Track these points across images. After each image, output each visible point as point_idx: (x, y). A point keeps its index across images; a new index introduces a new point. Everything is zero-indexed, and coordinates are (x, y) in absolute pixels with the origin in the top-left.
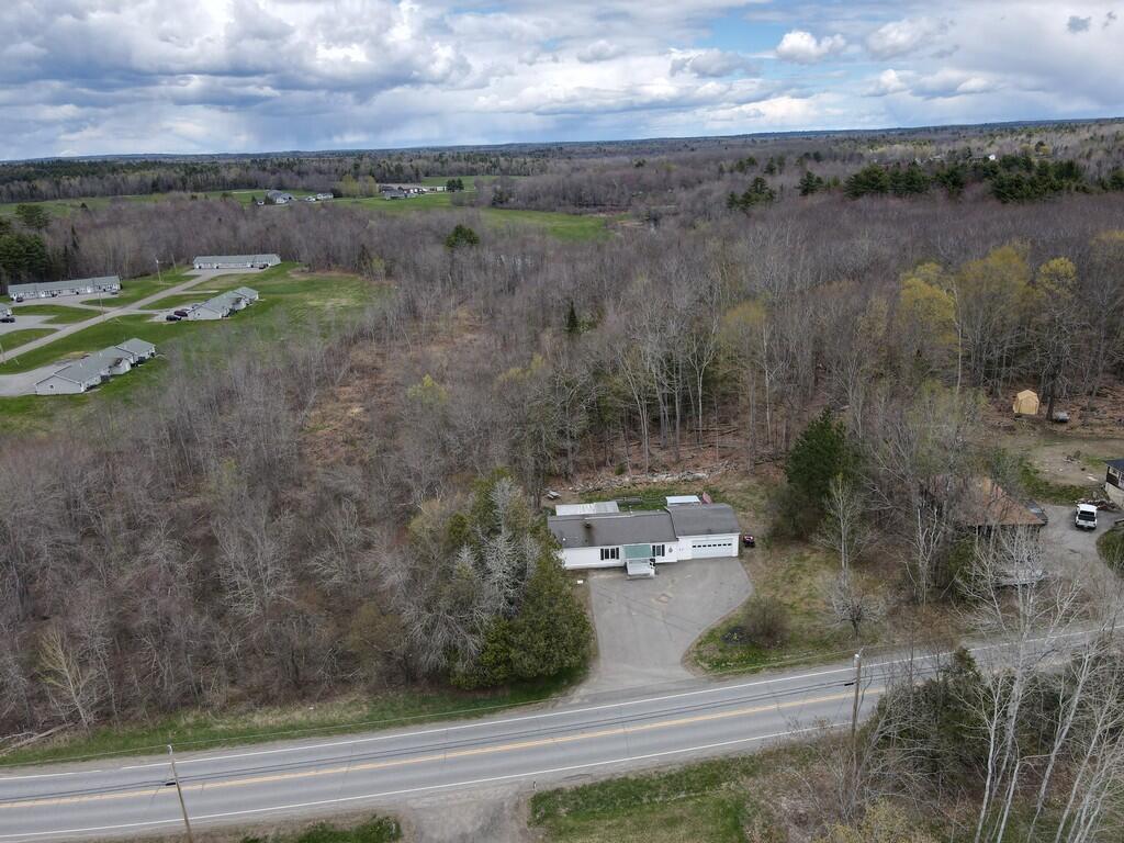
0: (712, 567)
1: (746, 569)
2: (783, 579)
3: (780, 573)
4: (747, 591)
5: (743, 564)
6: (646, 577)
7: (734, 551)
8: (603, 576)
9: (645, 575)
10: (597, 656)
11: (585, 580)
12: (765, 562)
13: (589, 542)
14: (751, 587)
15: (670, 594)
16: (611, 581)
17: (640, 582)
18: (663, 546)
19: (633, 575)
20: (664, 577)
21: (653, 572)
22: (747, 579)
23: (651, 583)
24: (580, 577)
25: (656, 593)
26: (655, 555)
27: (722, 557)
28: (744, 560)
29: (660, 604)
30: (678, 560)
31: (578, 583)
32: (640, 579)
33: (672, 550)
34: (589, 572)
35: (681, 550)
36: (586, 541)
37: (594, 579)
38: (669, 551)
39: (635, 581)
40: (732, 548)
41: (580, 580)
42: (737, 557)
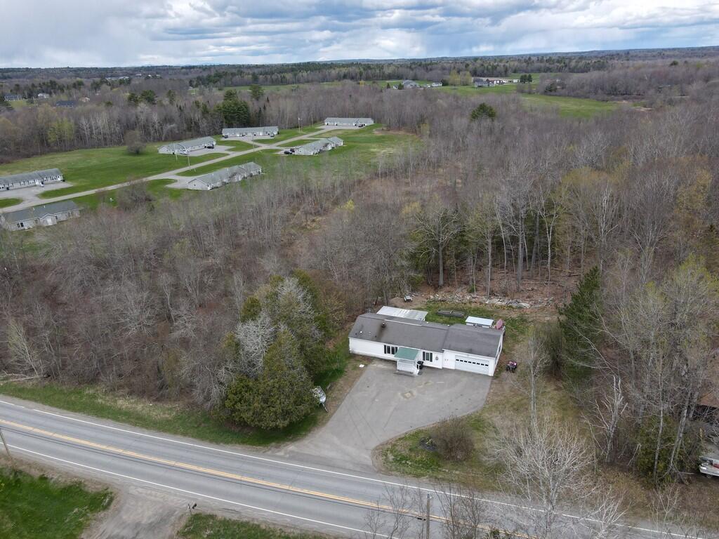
0: (465, 379)
1: (491, 388)
2: (513, 405)
4: (474, 407)
5: (492, 383)
6: (409, 375)
7: (491, 371)
8: (381, 366)
10: (324, 424)
11: (366, 365)
12: (512, 387)
13: (377, 338)
14: (481, 404)
15: (415, 393)
16: (382, 371)
17: (400, 377)
18: (431, 354)
19: (401, 371)
20: (424, 378)
21: (416, 371)
22: (485, 398)
23: (410, 380)
24: (365, 362)
25: (406, 389)
26: (424, 360)
27: (480, 374)
28: (495, 381)
29: (402, 398)
30: (443, 368)
31: (360, 366)
32: (405, 375)
33: (438, 358)
34: (374, 360)
35: (446, 360)
36: (376, 336)
37: (373, 366)
38: (435, 358)
39: (400, 375)
40: (489, 368)
41: (363, 364)
42: (492, 376)
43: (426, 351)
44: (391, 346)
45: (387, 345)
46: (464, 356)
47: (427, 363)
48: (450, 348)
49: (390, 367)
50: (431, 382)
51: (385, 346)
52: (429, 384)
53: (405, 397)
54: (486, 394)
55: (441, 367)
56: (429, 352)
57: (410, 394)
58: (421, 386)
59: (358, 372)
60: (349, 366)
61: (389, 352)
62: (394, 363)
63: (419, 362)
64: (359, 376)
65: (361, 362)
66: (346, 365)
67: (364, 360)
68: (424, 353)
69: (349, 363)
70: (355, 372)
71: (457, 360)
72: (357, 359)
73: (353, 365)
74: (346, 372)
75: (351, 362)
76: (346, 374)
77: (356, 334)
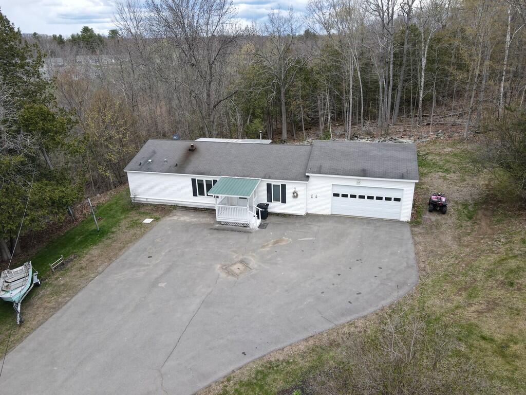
2: (490, 274)
3: (486, 262)
6: (243, 229)
7: (405, 212)
8: (187, 218)
9: (244, 226)
11: (156, 220)
12: (458, 239)
13: (179, 168)
14: (413, 277)
15: (253, 262)
16: (187, 227)
17: (221, 235)
18: (284, 187)
19: (226, 224)
20: (271, 233)
21: (255, 222)
22: (412, 262)
23: (243, 238)
24: (157, 215)
25: (234, 256)
26: (269, 200)
27: (382, 220)
28: (416, 229)
29: (223, 275)
30: (307, 214)
31: (144, 222)
32: (232, 230)
33: (297, 194)
34: (174, 211)
35: (314, 197)
36: (177, 165)
37: (170, 220)
38: (292, 195)
39: (222, 232)
40: (401, 206)
41: (151, 218)
42: (408, 222)
43: (274, 182)
44: (204, 178)
45: (198, 177)
46: (349, 184)
47: (275, 207)
48: (320, 171)
49: (204, 219)
50: (287, 240)
51: (193, 180)
52: (284, 243)
53: (231, 273)
54: (412, 256)
55: (303, 213)
56: (279, 182)
57: (240, 266)
58: (267, 249)
59: (138, 231)
60: (123, 223)
61: (202, 193)
62: (211, 211)
63: (260, 206)
64: (136, 238)
65: (147, 215)
66: (119, 221)
67: (156, 211)
68: (269, 186)
69: (125, 218)
70: (132, 231)
71: (336, 195)
72: (142, 210)
73: (132, 221)
74: (113, 232)
75: (128, 217)
76: (112, 236)
77: (140, 164)
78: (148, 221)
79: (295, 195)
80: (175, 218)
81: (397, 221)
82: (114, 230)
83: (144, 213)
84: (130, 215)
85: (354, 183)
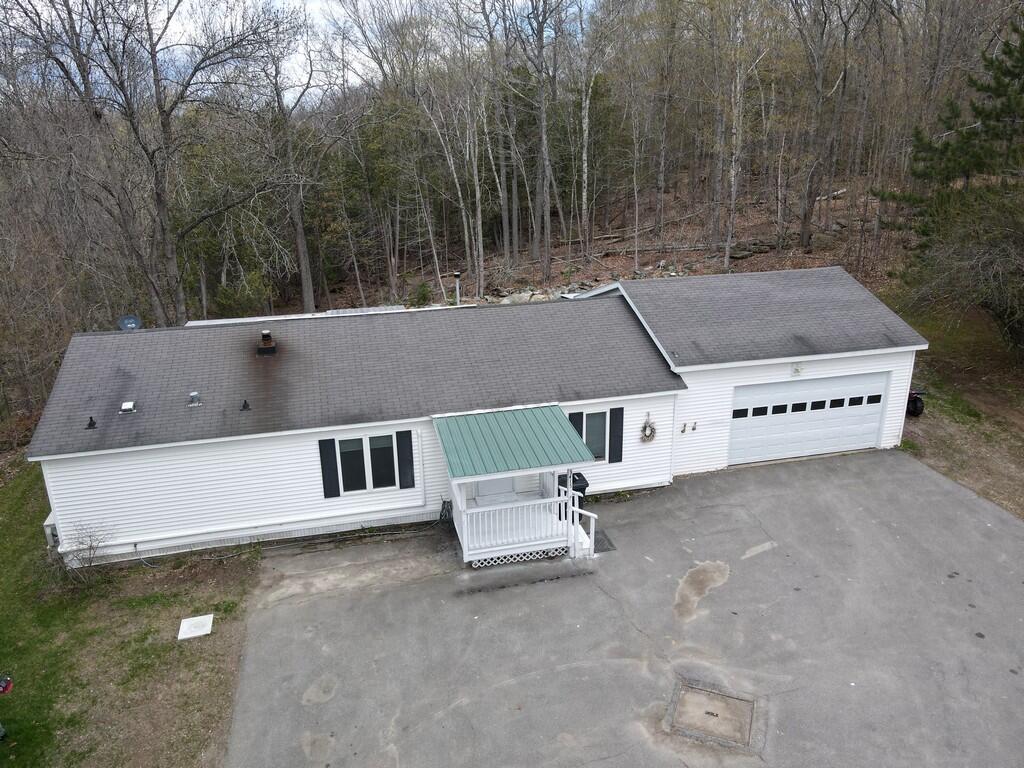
1: (990, 499)
5: (952, 476)
7: (889, 425)
9: (548, 556)
13: (259, 415)
19: (487, 565)
23: (592, 598)
24: (211, 594)
31: (181, 636)
32: (532, 581)
33: (653, 431)
34: (266, 564)
35: (688, 429)
36: (246, 406)
37: (280, 600)
38: (639, 434)
39: (502, 593)
40: (882, 412)
41: (197, 612)
42: (896, 448)
44: (365, 433)
45: (340, 433)
46: (773, 378)
47: (600, 476)
48: (702, 355)
50: (715, 568)
51: (326, 447)
52: (720, 581)
53: (711, 743)
55: (663, 478)
56: (605, 405)
57: (702, 701)
58: (701, 613)
59: (187, 683)
60: (88, 664)
61: (355, 482)
64: (207, 718)
65: (174, 604)
68: (576, 418)
69: (81, 641)
70: (164, 692)
71: (739, 414)
72: (131, 590)
73: (123, 645)
74: (73, 722)
75: (92, 634)
76: (80, 740)
77: (92, 425)
78: (195, 627)
79: (648, 433)
80: (294, 588)
81: (874, 452)
82: (66, 708)
83: (149, 600)
84: (90, 626)
85: (785, 375)
